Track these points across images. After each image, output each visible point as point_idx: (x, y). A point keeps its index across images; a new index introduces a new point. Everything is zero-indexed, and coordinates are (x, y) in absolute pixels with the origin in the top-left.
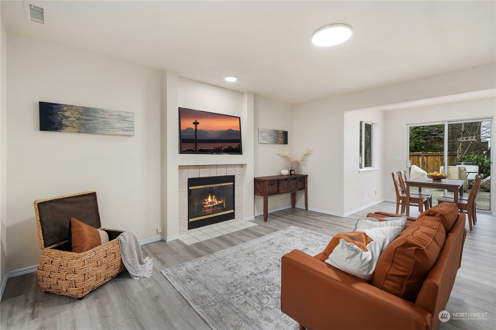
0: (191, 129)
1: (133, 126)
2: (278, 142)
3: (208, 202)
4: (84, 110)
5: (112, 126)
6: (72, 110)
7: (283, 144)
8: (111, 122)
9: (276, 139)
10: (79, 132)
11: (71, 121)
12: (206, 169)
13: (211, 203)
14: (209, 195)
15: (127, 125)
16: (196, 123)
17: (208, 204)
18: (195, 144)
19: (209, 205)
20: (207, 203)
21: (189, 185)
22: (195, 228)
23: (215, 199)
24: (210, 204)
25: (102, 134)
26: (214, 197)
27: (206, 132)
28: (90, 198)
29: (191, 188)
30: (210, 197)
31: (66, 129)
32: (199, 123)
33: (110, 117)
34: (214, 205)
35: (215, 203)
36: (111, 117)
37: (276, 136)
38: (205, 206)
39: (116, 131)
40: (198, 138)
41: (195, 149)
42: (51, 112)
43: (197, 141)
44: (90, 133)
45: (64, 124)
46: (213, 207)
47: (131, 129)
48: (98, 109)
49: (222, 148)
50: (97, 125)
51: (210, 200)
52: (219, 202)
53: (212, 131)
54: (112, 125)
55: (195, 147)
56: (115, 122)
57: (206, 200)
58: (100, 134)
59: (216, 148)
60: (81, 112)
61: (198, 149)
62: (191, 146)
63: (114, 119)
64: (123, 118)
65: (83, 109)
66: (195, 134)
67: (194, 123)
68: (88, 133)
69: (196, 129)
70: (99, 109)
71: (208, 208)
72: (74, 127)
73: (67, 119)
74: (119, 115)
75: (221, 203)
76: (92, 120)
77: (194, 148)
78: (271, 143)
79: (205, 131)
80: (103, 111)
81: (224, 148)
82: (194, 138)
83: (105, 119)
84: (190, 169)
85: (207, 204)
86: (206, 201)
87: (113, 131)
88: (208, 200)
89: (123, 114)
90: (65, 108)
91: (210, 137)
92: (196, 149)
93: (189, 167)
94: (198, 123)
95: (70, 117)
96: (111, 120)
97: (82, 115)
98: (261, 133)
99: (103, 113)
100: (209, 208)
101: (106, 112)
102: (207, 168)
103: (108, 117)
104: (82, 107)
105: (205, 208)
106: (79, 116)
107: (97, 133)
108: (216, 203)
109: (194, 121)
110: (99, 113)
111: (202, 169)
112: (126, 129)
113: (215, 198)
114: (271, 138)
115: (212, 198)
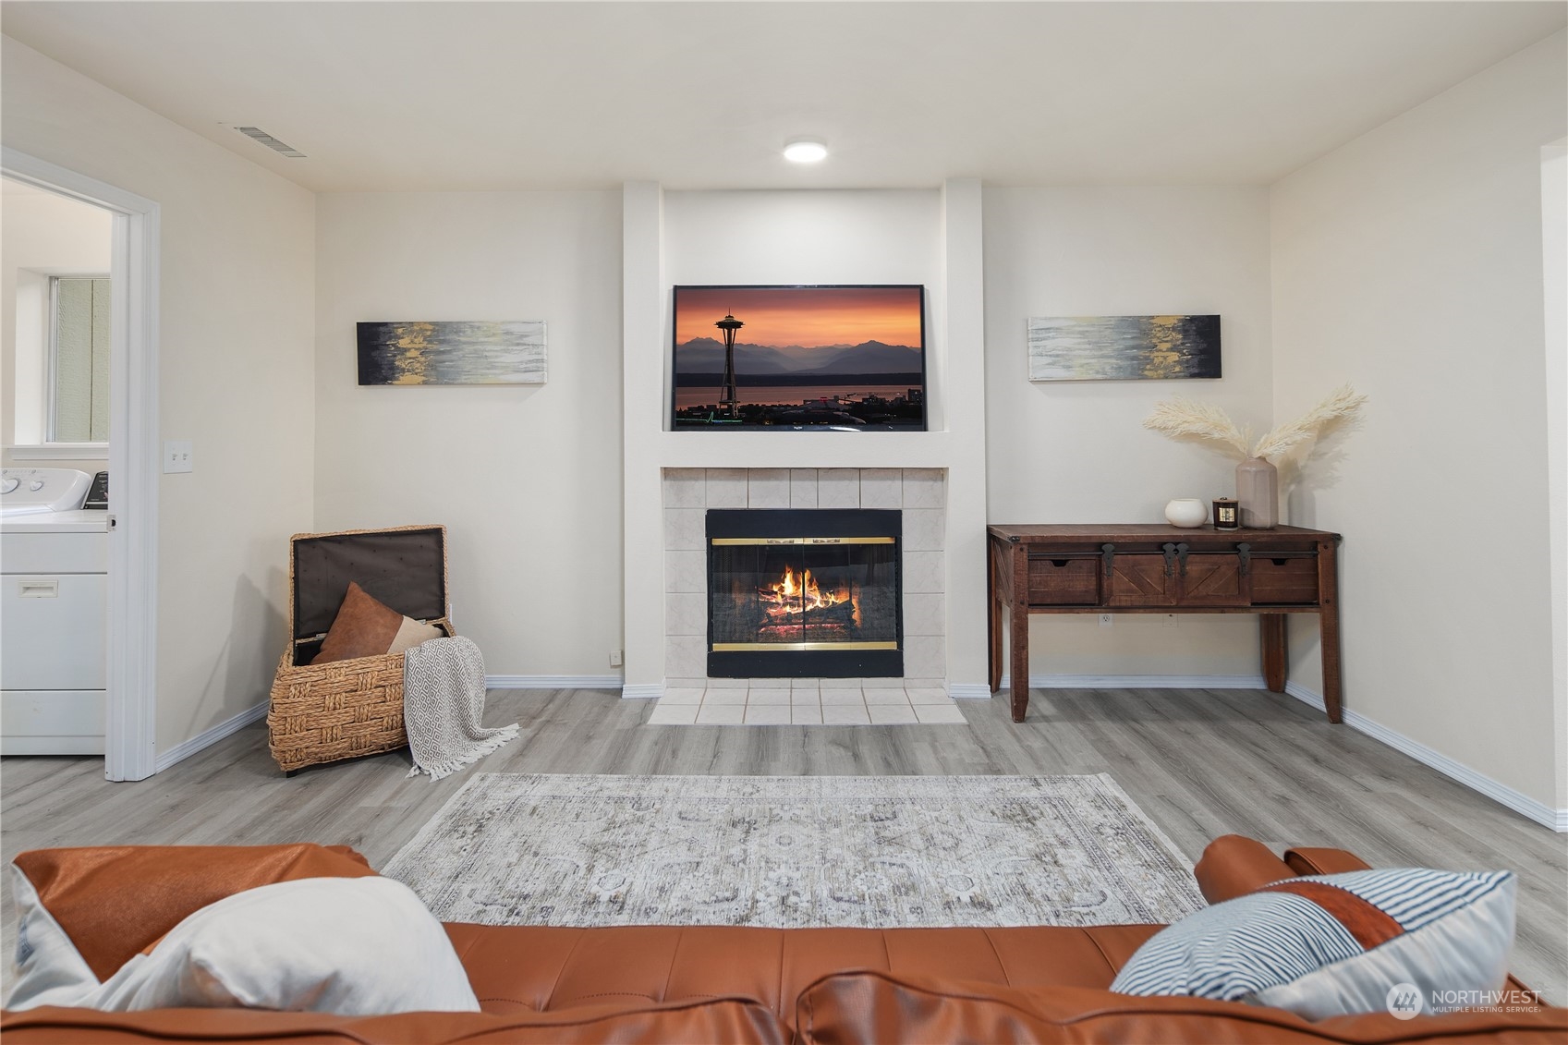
0: (710, 341)
1: (539, 357)
2: (1146, 373)
3: (783, 596)
4: (433, 330)
5: (491, 362)
6: (412, 332)
7: (1185, 377)
8: (488, 351)
9: (1133, 358)
10: (426, 384)
11: (410, 358)
12: (773, 484)
13: (794, 601)
14: (787, 569)
15: (525, 356)
16: (730, 325)
17: (785, 605)
18: (726, 389)
19: (788, 609)
20: (779, 599)
21: (711, 533)
22: (735, 677)
23: (810, 585)
24: (792, 605)
25: (472, 384)
26: (807, 575)
27: (771, 351)
28: (429, 542)
29: (717, 542)
30: (789, 576)
31: (401, 378)
32: (741, 323)
33: (486, 339)
34: (808, 608)
35: (812, 601)
36: (490, 339)
37: (1132, 343)
38: (772, 611)
39: (502, 374)
40: (737, 371)
41: (726, 407)
42: (375, 343)
43: (733, 379)
44: (446, 384)
45: (398, 368)
46: (806, 616)
47: (538, 365)
48: (461, 322)
49: (841, 402)
50: (460, 363)
51: (789, 586)
52: (832, 599)
53: (797, 348)
54: (492, 360)
55: (725, 397)
56: (496, 351)
57: (775, 589)
58: (465, 384)
59: (812, 401)
60: (429, 336)
61: (739, 405)
62: (712, 397)
63: (496, 344)
64: (515, 340)
65: (431, 327)
66: (724, 358)
67: (721, 325)
68: (441, 384)
69: (730, 345)
70: (465, 323)
71: (782, 619)
72: (417, 371)
73: (403, 354)
74: (507, 333)
75: (839, 601)
76: (450, 352)
77: (722, 403)
78: (1099, 376)
79: (769, 348)
80: (472, 327)
81: (847, 403)
82: (723, 370)
83: (476, 347)
84: (712, 478)
85: (778, 604)
86: (776, 593)
87: (495, 374)
88: (782, 589)
89: (516, 328)
90: (400, 331)
91: (790, 368)
92: (730, 406)
93: (709, 473)
94: (738, 325)
95: (409, 349)
96: (489, 348)
97: (430, 342)
98: (1037, 340)
99: (473, 332)
100: (788, 619)
101: (478, 328)
102: (776, 479)
103: (483, 339)
104: (430, 323)
105: (772, 620)
106: (425, 344)
107: (459, 381)
108: (818, 603)
109: (722, 319)
110: (464, 332)
111: (756, 480)
112: (524, 366)
113: (811, 581)
114: (1103, 357)
115: (796, 583)
